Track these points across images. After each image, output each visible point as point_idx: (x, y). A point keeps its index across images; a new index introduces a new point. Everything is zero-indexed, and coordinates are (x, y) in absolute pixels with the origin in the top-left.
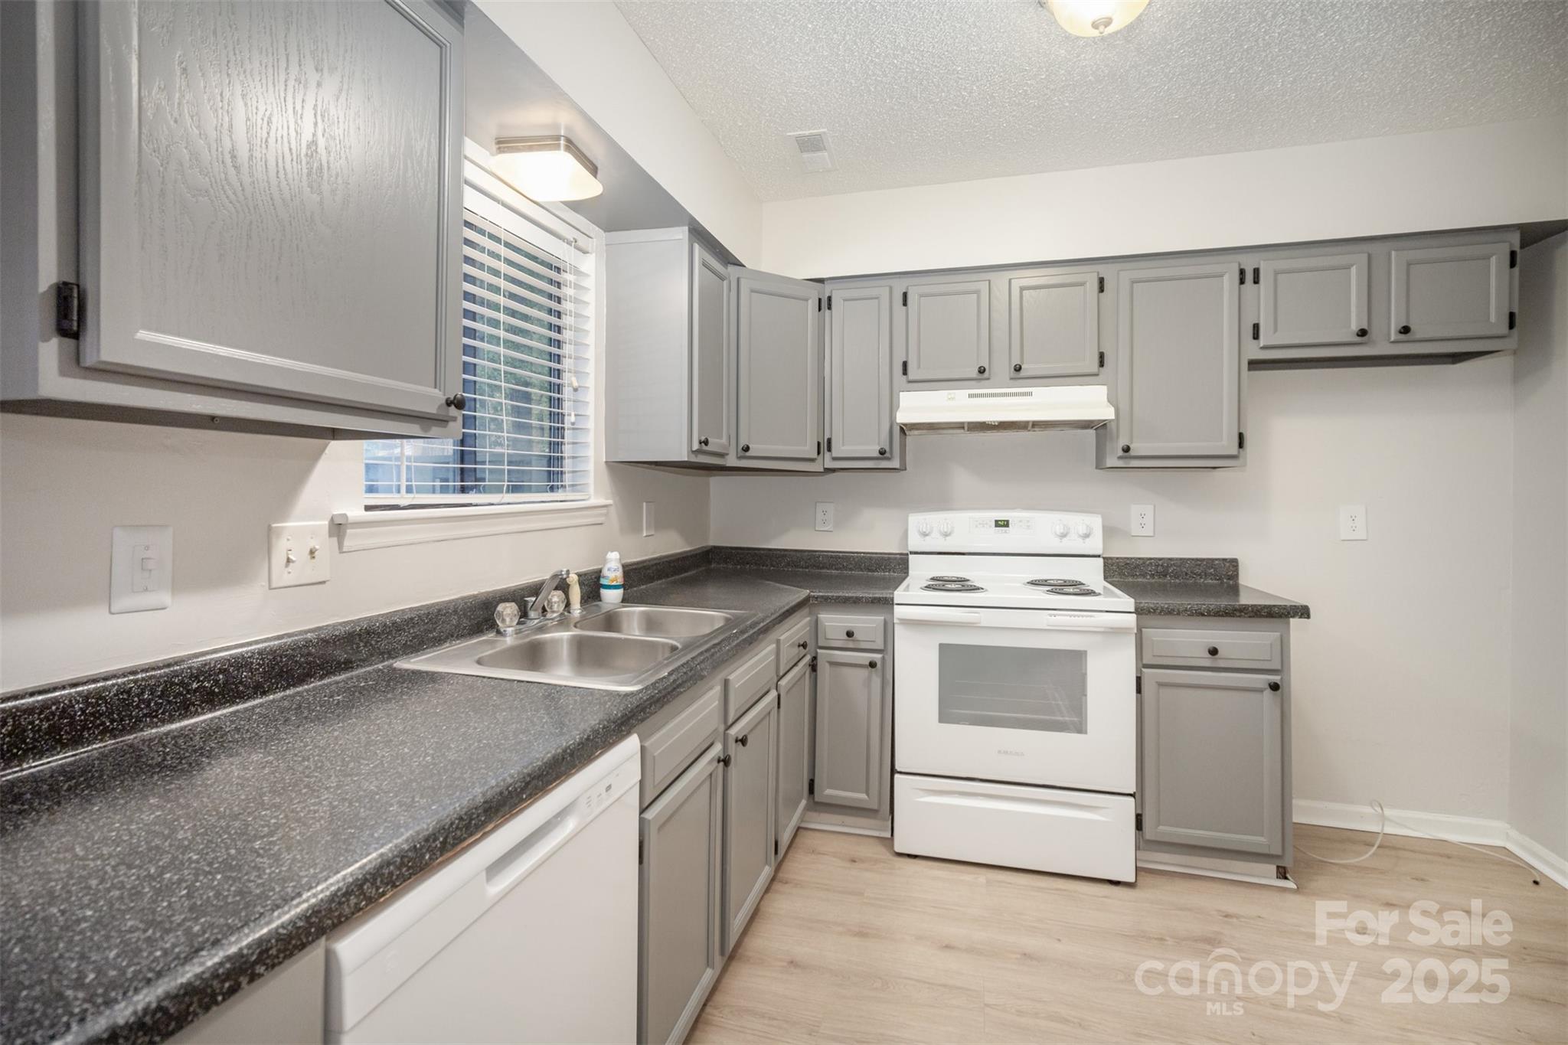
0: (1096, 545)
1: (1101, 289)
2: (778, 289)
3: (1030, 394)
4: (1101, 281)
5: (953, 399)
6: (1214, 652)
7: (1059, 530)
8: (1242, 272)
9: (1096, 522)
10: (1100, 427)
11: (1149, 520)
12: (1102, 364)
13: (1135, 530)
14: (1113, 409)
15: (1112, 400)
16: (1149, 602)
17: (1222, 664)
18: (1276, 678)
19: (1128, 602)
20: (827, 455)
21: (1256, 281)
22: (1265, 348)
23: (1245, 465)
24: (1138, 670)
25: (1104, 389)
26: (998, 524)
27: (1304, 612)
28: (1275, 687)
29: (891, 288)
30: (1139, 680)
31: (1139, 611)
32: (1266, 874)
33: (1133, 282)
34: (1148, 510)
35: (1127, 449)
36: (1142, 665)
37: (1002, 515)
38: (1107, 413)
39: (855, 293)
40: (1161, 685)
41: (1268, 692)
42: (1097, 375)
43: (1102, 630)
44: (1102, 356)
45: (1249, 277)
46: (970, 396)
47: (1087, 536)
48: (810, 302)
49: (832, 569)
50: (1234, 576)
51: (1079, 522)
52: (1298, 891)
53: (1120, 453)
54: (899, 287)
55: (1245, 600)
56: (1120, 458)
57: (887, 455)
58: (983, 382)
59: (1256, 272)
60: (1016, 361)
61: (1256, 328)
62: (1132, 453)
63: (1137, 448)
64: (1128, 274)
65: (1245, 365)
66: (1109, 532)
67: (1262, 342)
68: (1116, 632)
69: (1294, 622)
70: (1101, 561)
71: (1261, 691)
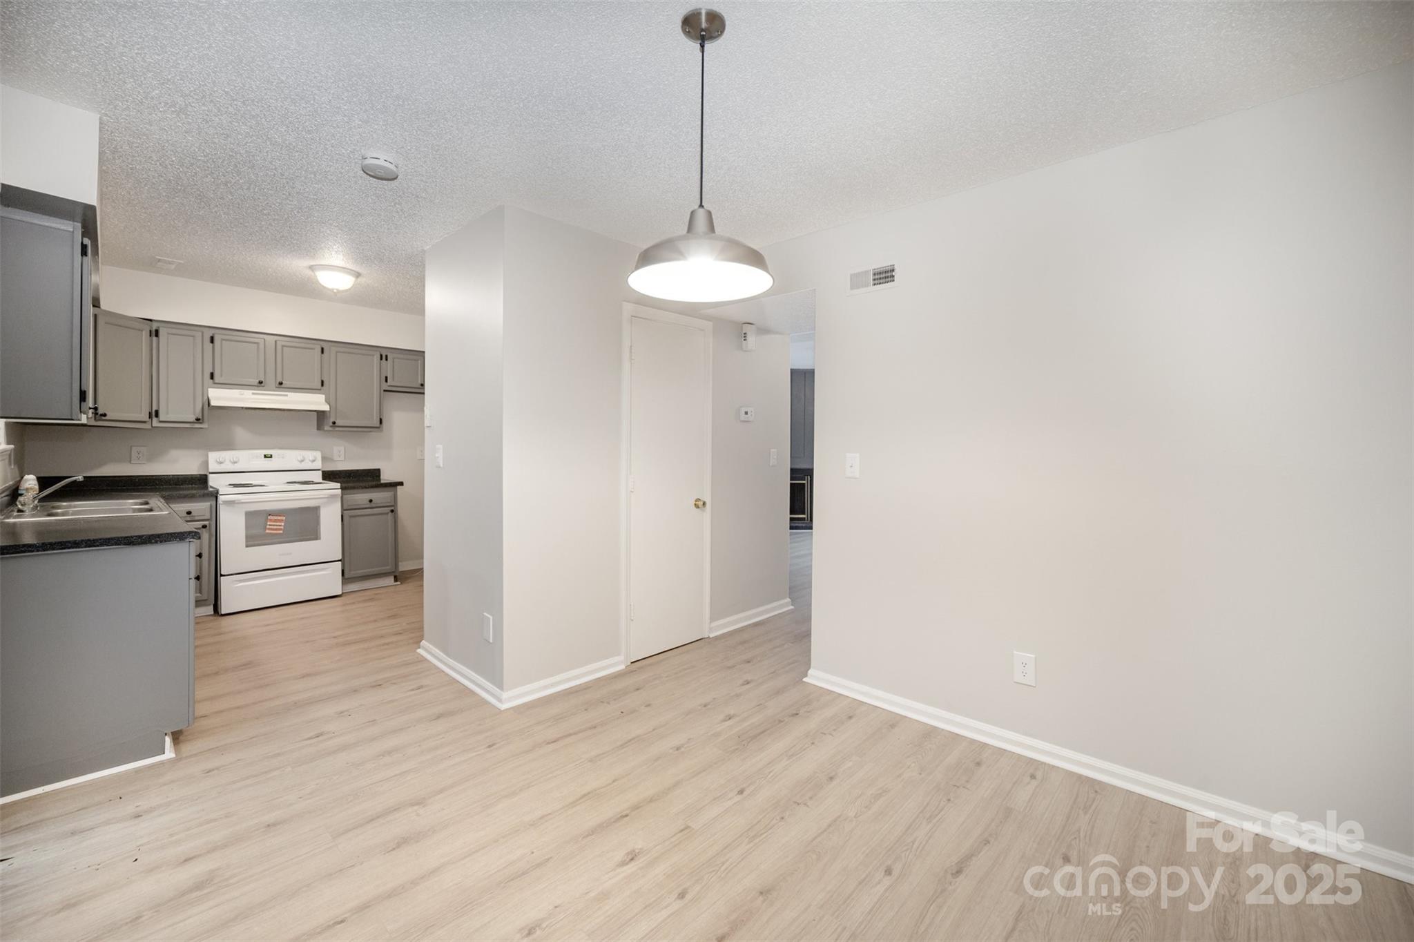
0: (318, 465)
1: (322, 352)
2: (121, 322)
3: (287, 395)
4: (322, 349)
5: (242, 394)
6: (371, 501)
7: (300, 458)
8: (381, 356)
9: (318, 455)
10: (321, 415)
11: (342, 452)
12: (322, 385)
13: (336, 458)
14: (328, 406)
15: (327, 401)
16: (344, 485)
17: (374, 506)
18: (392, 508)
19: (338, 485)
20: (155, 419)
21: (387, 360)
22: (389, 386)
23: (382, 431)
24: (342, 513)
25: (324, 396)
26: (265, 456)
27: (401, 484)
28: (392, 511)
29: (203, 333)
30: (342, 516)
31: (342, 488)
32: (390, 581)
33: (337, 352)
34: (342, 449)
35: (334, 423)
36: (343, 510)
37: (268, 452)
38: (326, 408)
39: (174, 331)
40: (351, 517)
41: (390, 514)
42: (320, 390)
43: (326, 496)
44: (322, 382)
45: (384, 358)
46: (253, 394)
47: (313, 461)
48: (144, 332)
49: (146, 485)
50: (379, 476)
51: (310, 455)
52: (401, 583)
53: (331, 424)
54: (210, 333)
55: (382, 482)
56: (331, 426)
57: (201, 421)
58: (261, 388)
59: (387, 356)
60: (279, 380)
61: (386, 378)
62: (336, 424)
63: (339, 422)
64: (334, 349)
65: (382, 391)
66: (324, 459)
67: (389, 384)
68: (333, 496)
69: (399, 487)
70: (320, 472)
71: (388, 513)
